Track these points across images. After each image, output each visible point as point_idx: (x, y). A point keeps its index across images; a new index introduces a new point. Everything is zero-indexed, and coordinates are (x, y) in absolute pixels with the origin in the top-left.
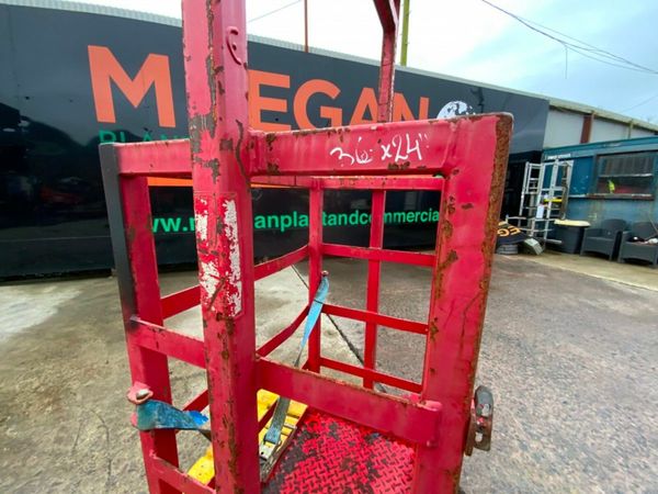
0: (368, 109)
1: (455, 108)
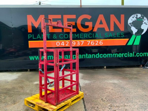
0: (101, 21)
1: (136, 16)
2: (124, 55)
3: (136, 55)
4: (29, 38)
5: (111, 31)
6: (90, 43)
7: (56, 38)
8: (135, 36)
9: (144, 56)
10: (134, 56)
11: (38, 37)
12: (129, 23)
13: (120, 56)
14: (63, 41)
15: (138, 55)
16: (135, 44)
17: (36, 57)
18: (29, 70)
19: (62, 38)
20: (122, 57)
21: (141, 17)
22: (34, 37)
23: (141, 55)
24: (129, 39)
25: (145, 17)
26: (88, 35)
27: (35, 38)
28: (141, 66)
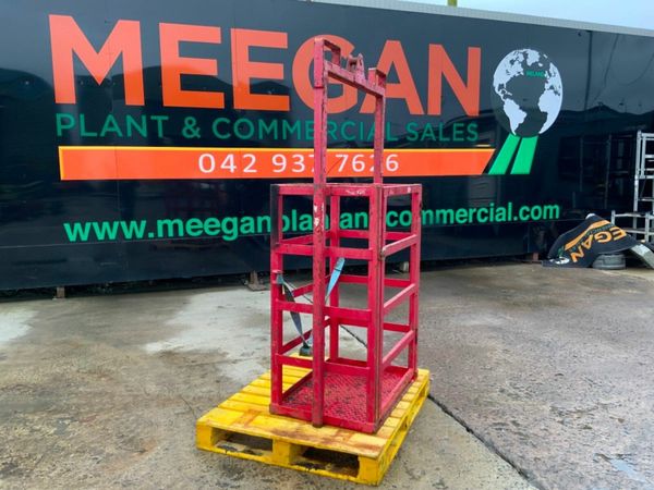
0: (393, 67)
1: (521, 58)
2: (475, 215)
3: (518, 215)
4: (59, 133)
5: (430, 113)
6: (350, 160)
7: (199, 136)
8: (518, 139)
9: (545, 217)
10: (510, 219)
11: (106, 129)
12: (496, 84)
13: (461, 219)
14: (232, 153)
15: (525, 213)
16: (514, 171)
17: (101, 227)
18: (61, 290)
19: (228, 136)
20: (467, 222)
21: (541, 65)
22: (88, 129)
23: (536, 213)
24: (493, 150)
25: (552, 65)
26: (339, 128)
27: (94, 134)
28: (536, 257)
